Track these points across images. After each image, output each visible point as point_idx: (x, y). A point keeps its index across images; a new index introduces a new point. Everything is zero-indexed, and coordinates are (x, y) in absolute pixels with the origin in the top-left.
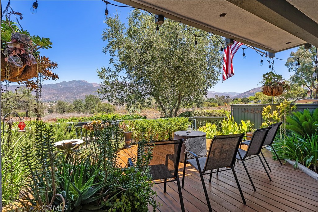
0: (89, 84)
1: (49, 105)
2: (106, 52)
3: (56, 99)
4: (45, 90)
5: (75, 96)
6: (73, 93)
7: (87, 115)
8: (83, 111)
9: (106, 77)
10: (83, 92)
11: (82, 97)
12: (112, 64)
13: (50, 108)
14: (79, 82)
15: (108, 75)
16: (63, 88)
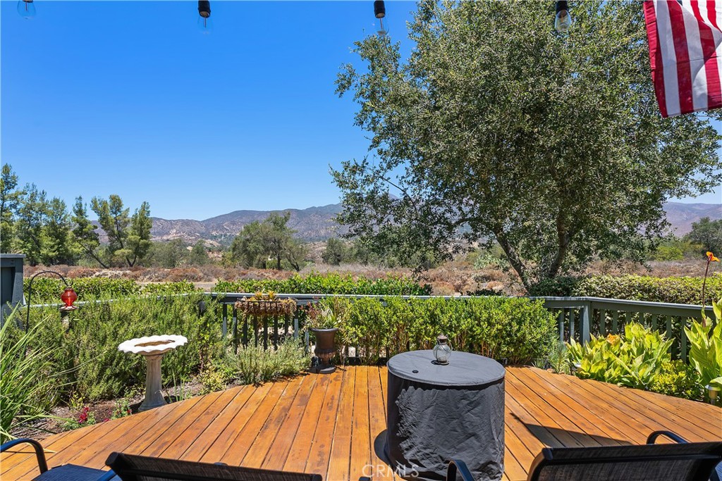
15: (359, 177)
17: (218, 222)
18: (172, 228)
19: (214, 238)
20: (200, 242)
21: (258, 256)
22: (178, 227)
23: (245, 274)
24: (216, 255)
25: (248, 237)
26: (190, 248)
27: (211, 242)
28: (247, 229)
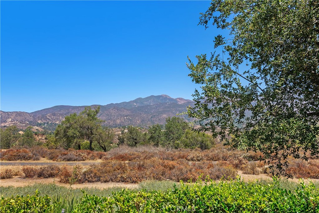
0: (172, 99)
1: (120, 131)
2: (206, 22)
3: (129, 123)
4: (116, 110)
5: (152, 119)
6: (151, 114)
7: (168, 150)
8: (162, 144)
9: (206, 78)
10: (164, 112)
11: (162, 120)
12: (221, 48)
13: (121, 135)
14: (159, 97)
15: (211, 72)
16: (138, 107)
17: (42, 114)
18: (9, 118)
19: (39, 125)
20: (29, 128)
21: (75, 140)
22: (13, 117)
23: (66, 155)
24: (40, 137)
25: (68, 125)
26: (21, 132)
27: (37, 128)
28: (68, 120)
